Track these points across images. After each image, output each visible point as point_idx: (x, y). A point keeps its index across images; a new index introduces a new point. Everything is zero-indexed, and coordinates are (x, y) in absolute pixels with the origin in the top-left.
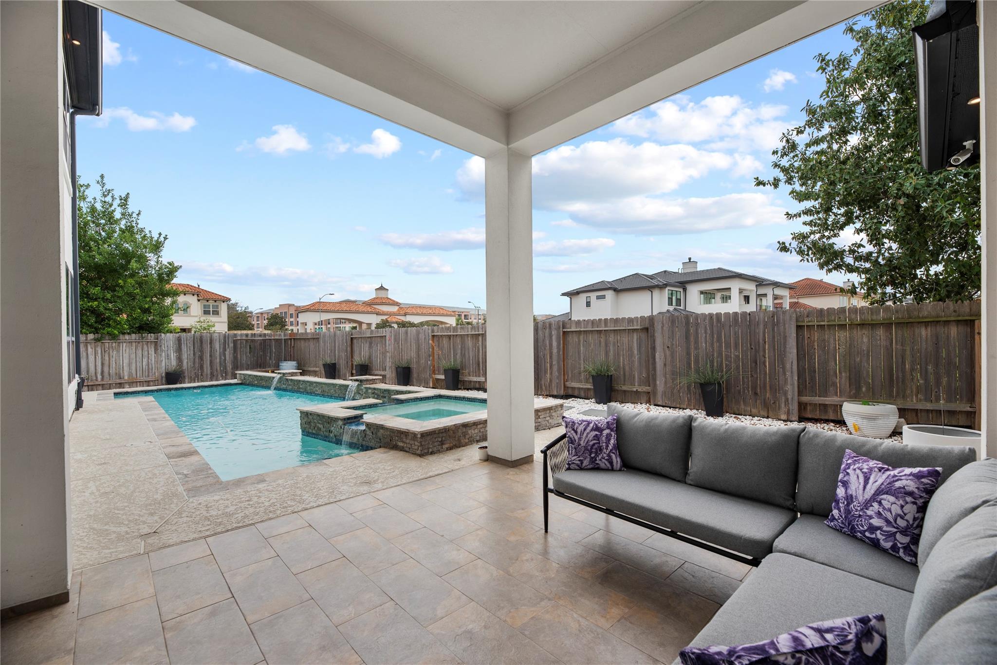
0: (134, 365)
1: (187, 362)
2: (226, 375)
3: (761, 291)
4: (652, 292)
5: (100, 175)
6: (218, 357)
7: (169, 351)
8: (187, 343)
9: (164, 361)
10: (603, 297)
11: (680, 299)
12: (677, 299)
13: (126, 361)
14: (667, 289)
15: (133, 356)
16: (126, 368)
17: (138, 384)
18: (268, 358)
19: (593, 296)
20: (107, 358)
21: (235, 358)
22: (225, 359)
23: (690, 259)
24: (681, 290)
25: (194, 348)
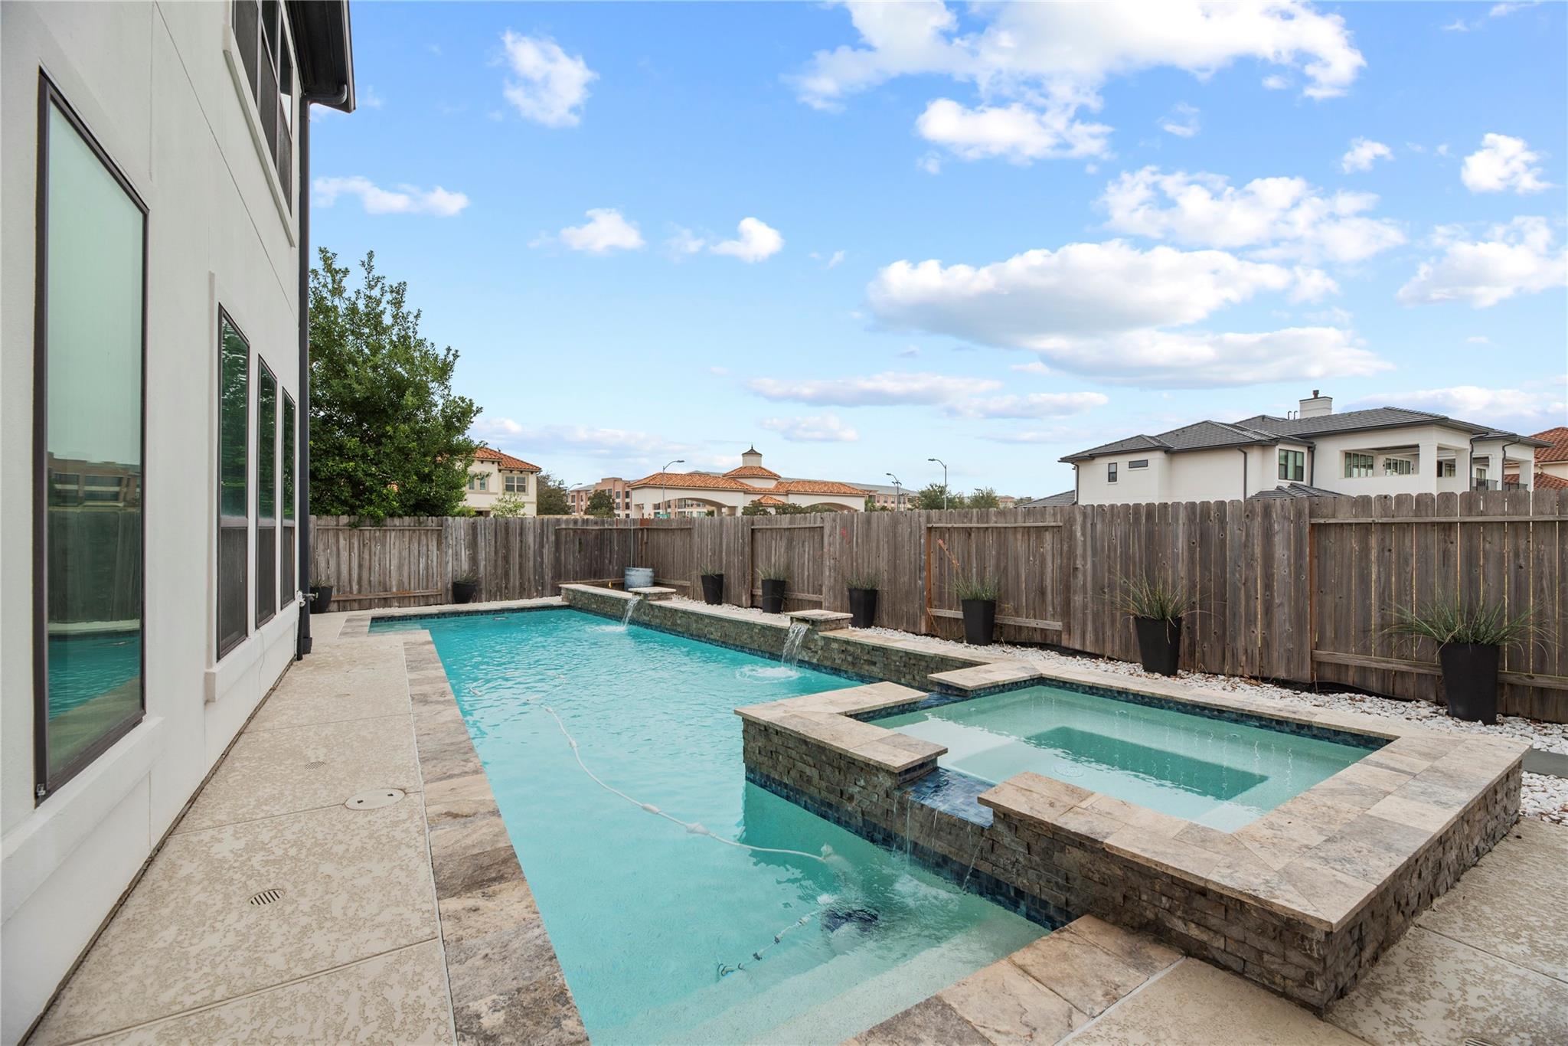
0: (406, 568)
1: (485, 565)
2: (542, 589)
3: (1480, 452)
4: (1245, 454)
5: (368, 251)
6: (532, 558)
7: (458, 546)
8: (485, 534)
9: (450, 564)
10: (1144, 464)
11: (1302, 468)
12: (1296, 467)
13: (395, 562)
14: (1277, 448)
15: (405, 553)
16: (394, 574)
17: (412, 600)
18: (607, 561)
19: (1123, 462)
20: (367, 556)
21: (557, 560)
22: (542, 562)
23: (1316, 393)
24: (1305, 450)
25: (496, 542)
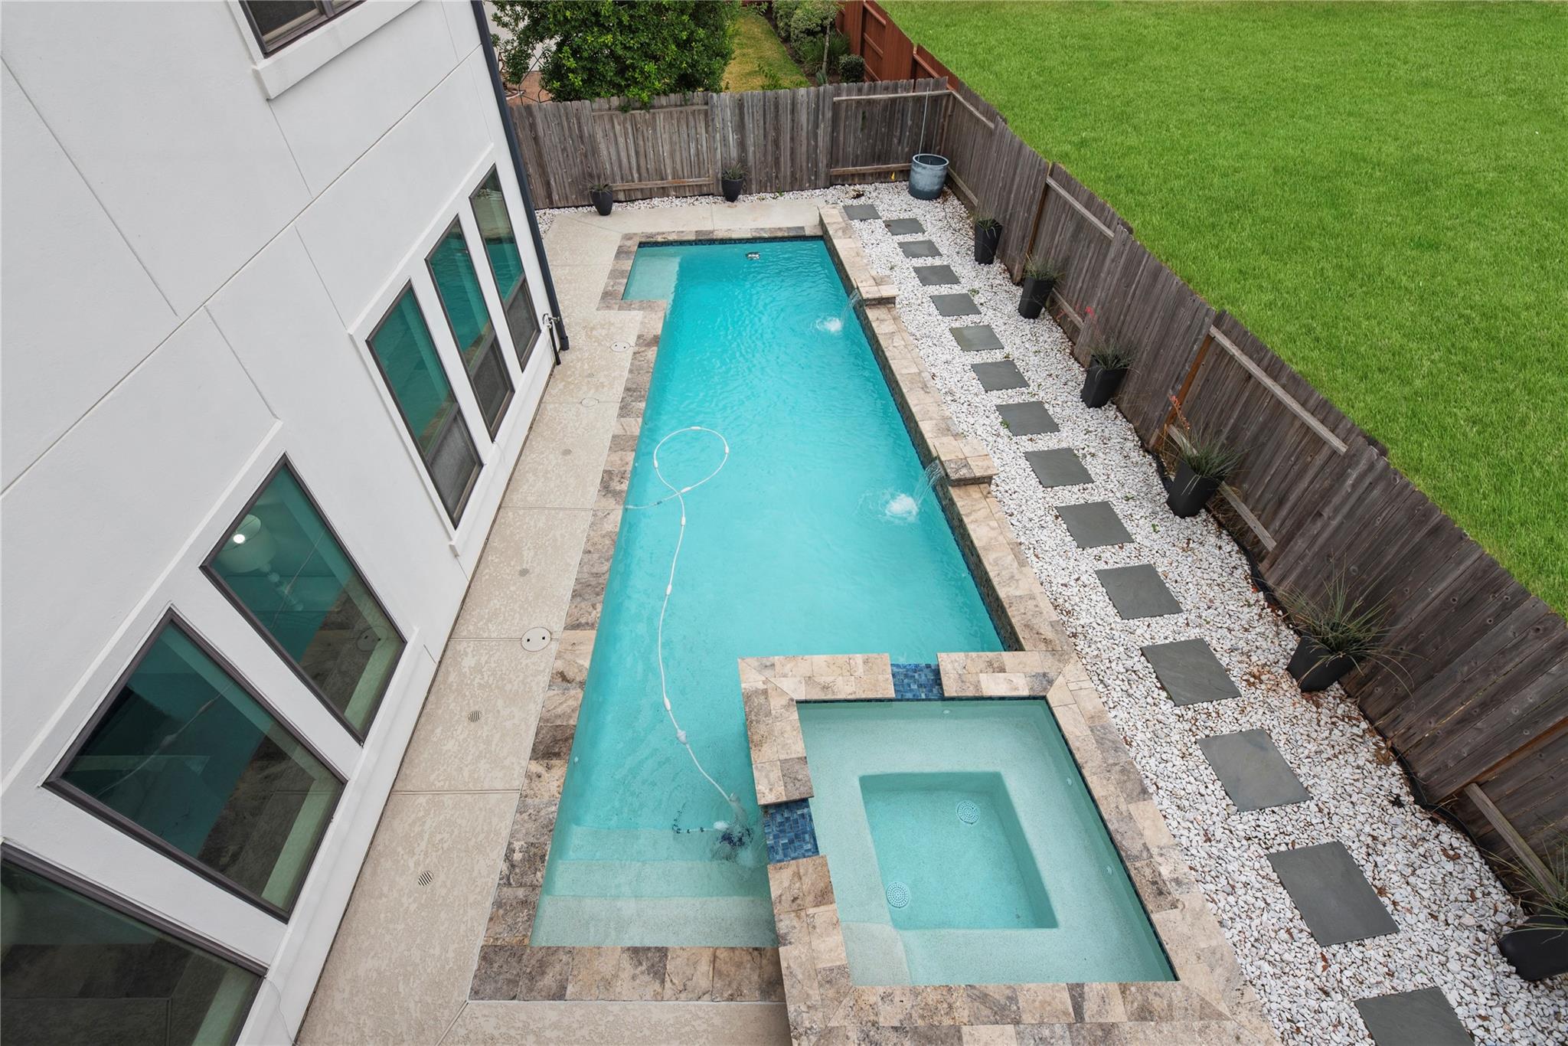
0: (678, 154)
1: (754, 152)
2: (816, 179)
6: (805, 142)
7: (726, 129)
8: (753, 113)
9: (719, 150)
13: (667, 148)
15: (675, 138)
16: (668, 161)
17: (687, 189)
18: (895, 141)
20: (641, 143)
21: (834, 141)
22: (816, 146)
25: (765, 123)
